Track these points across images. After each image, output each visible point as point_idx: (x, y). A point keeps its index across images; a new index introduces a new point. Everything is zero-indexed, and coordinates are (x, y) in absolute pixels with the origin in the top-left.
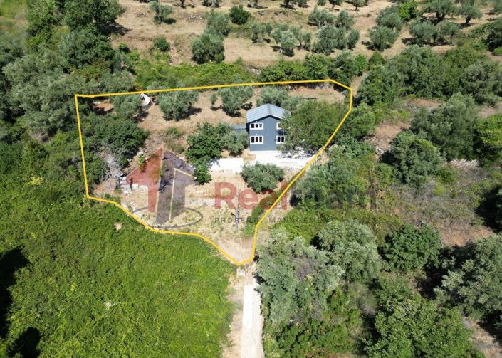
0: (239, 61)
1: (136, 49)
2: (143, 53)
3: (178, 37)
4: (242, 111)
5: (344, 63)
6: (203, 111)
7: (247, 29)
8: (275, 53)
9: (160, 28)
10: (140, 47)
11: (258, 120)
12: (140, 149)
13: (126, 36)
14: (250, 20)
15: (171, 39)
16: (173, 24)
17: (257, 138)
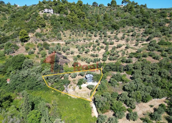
6: (77, 76)
7: (80, 59)
8: (86, 63)
14: (80, 57)
17: (88, 80)
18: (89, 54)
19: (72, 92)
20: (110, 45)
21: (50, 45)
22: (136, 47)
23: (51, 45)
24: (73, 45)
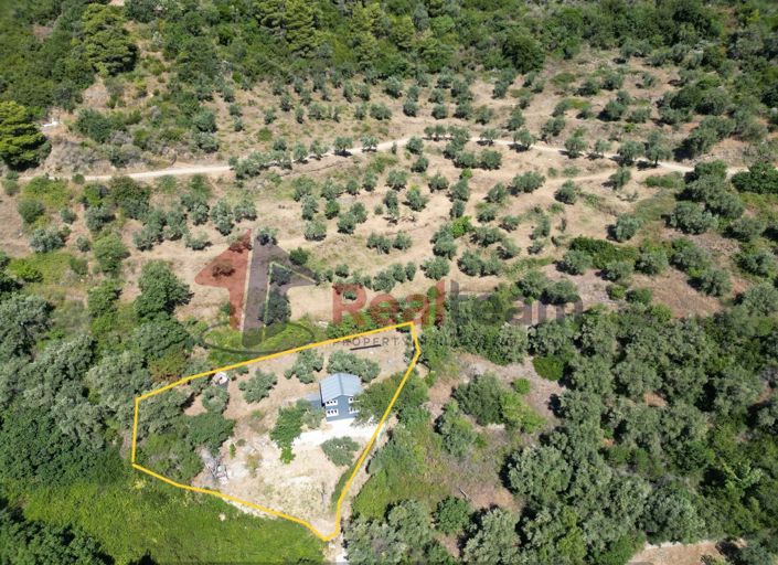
0: (306, 316)
1: (203, 317)
2: (211, 321)
4: (314, 374)
6: (278, 382)
10: (207, 315)
11: (333, 399)
12: (229, 437)
13: (191, 304)
17: (332, 411)
18: (360, 238)
19: (244, 480)
20: (479, 173)
21: (149, 188)
22: (612, 199)
23: (156, 190)
24: (279, 182)
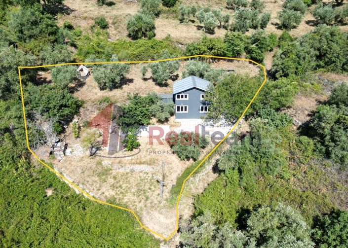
0: (168, 38)
1: (80, 27)
2: (85, 30)
3: (116, 17)
4: (170, 82)
5: (259, 40)
6: (134, 81)
7: (175, 12)
8: (199, 31)
9: (102, 9)
10: (83, 25)
11: (184, 92)
12: (75, 116)
13: (71, 16)
14: (178, 4)
15: (110, 19)
16: (113, 6)
17: (182, 107)
